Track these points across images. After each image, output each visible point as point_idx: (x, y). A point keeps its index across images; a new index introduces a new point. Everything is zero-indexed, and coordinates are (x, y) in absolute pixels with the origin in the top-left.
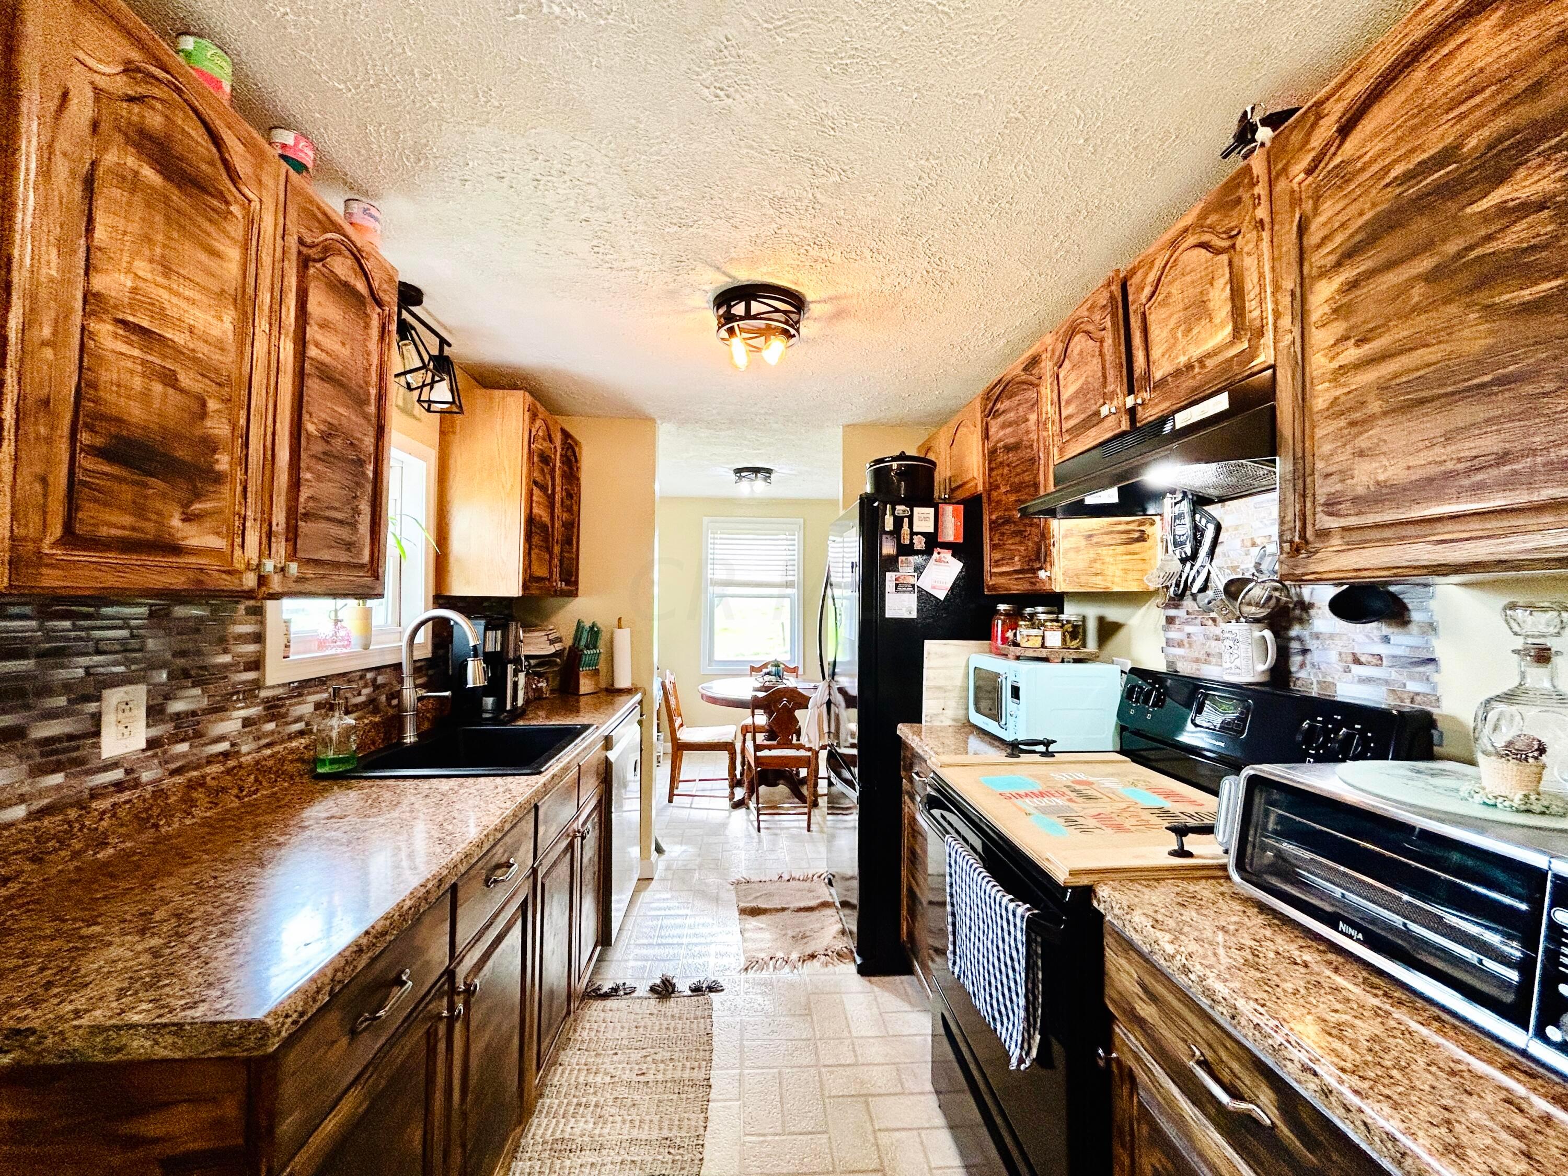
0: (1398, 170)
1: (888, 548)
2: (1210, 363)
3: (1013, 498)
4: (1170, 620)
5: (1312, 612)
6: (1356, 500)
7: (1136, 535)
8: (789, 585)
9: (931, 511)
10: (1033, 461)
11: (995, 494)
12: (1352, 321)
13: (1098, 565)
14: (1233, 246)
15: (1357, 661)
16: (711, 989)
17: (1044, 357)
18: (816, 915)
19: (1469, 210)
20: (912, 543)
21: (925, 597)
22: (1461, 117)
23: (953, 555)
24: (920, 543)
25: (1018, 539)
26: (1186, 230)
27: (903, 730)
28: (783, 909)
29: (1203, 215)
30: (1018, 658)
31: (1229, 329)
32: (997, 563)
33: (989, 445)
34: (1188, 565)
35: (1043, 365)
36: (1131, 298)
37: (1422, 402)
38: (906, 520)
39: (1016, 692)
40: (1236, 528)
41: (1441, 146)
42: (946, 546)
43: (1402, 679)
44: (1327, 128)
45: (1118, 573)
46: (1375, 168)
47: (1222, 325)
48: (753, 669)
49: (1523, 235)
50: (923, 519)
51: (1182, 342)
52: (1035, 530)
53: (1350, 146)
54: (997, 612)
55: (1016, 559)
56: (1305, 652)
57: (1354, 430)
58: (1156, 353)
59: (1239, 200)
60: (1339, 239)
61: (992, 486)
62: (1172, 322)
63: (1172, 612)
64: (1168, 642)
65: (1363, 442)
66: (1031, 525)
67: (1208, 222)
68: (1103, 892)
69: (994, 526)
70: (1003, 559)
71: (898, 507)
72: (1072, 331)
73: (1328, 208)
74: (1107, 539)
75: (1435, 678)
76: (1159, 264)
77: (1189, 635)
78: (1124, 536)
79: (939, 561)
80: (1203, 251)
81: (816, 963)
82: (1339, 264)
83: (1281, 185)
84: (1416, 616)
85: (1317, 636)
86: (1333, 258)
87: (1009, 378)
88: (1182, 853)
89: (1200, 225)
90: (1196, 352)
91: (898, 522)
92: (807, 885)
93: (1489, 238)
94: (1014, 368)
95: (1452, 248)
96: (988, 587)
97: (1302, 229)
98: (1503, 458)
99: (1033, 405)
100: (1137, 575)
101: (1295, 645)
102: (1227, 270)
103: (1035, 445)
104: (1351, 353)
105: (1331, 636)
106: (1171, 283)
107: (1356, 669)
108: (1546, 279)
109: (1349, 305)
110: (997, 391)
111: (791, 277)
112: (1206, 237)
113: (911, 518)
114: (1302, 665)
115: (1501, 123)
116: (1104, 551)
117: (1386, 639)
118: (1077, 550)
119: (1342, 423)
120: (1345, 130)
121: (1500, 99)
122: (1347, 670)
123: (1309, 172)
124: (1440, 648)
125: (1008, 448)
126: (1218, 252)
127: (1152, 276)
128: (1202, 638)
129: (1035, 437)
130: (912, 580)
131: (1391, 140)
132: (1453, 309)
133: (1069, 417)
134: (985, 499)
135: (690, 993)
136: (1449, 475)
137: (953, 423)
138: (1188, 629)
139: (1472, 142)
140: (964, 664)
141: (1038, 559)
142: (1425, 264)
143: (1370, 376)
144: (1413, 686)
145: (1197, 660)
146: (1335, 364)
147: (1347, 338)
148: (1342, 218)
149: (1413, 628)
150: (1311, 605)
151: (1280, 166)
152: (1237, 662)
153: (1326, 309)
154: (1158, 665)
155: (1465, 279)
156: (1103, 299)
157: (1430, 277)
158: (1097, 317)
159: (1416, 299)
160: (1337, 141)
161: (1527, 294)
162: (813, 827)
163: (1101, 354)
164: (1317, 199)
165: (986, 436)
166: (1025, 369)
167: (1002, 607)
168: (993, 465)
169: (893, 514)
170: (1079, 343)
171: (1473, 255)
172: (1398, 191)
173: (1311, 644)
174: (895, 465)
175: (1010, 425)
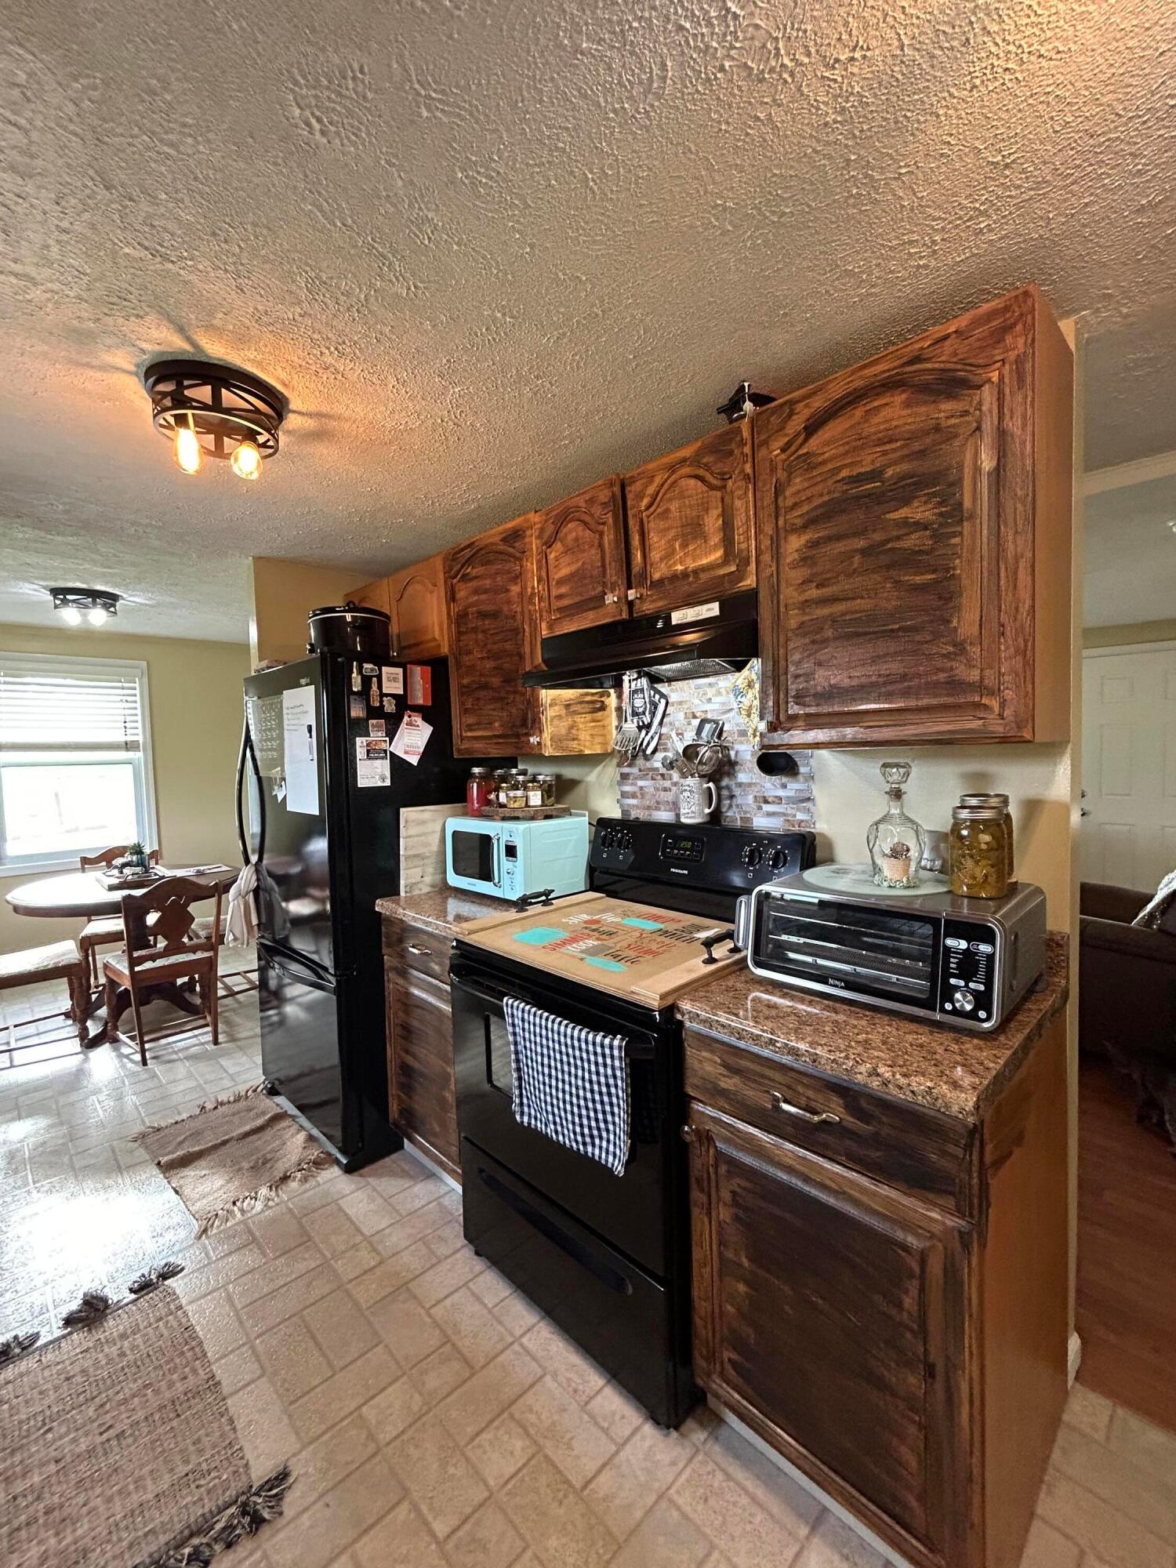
0: (844, 473)
1: (357, 711)
2: (704, 577)
3: (489, 664)
4: (624, 777)
5: (737, 768)
6: (815, 695)
7: (598, 705)
8: (128, 746)
9: (400, 671)
10: (517, 631)
11: (466, 659)
12: (815, 571)
13: (574, 732)
14: (724, 487)
15: (766, 802)
16: (164, 1276)
17: (528, 533)
18: (268, 1134)
19: (888, 516)
20: (382, 706)
21: (397, 763)
22: (885, 453)
23: (424, 719)
24: (390, 706)
25: (498, 705)
26: (684, 460)
27: (382, 906)
28: (224, 1143)
29: (699, 454)
30: (504, 819)
31: (719, 554)
32: (470, 728)
33: (455, 609)
34: (644, 732)
35: (527, 540)
36: (629, 503)
37: (858, 635)
38: (374, 679)
39: (511, 851)
40: (681, 703)
41: (872, 467)
42: (416, 709)
43: (794, 812)
44: (796, 424)
45: (588, 738)
46: (830, 466)
47: (715, 547)
48: (85, 861)
49: (918, 542)
50: (392, 681)
51: (680, 554)
52: (518, 698)
53: (814, 443)
54: (472, 775)
55: (497, 724)
56: (732, 797)
57: (816, 647)
58: (655, 555)
59: (731, 453)
60: (805, 508)
61: (459, 651)
62: (672, 533)
63: (626, 770)
64: (624, 795)
65: (820, 656)
66: (515, 692)
67: (705, 460)
68: (686, 1005)
69: (465, 691)
70: (478, 724)
71: (366, 666)
72: (564, 518)
73: (798, 482)
74: (578, 708)
75: (813, 809)
76: (658, 480)
77: (641, 788)
78: (591, 706)
79: (410, 724)
80: (700, 483)
81: (293, 1185)
82: (805, 527)
83: (763, 453)
84: (802, 770)
85: (740, 785)
86: (799, 522)
87: (482, 544)
88: (711, 960)
89: (695, 460)
90: (692, 565)
91: (366, 681)
92: (243, 1104)
93: (898, 538)
94: (493, 535)
95: (878, 537)
96: (459, 751)
97: (778, 492)
98: (904, 677)
99: (517, 577)
100: (599, 740)
101: (725, 793)
102: (720, 505)
103: (519, 617)
104: (813, 593)
105: (750, 785)
106: (670, 500)
107: (767, 808)
108: (927, 572)
109: (812, 557)
110: (467, 553)
111: (283, 375)
112: (701, 472)
113: (380, 677)
114: (730, 806)
115: (904, 467)
116: (578, 718)
117: (784, 786)
118: (560, 717)
119: (807, 641)
120: (810, 430)
121: (905, 452)
122: (760, 808)
123: (783, 450)
124: (816, 792)
125: (483, 615)
126: (712, 488)
127: (651, 490)
128: (652, 789)
129: (519, 609)
130: (384, 746)
131: (842, 450)
132: (877, 577)
133: (560, 597)
134: (451, 662)
135: (133, 1296)
136: (873, 685)
137: (404, 576)
138: (640, 783)
139: (890, 472)
140: (439, 828)
141: (524, 724)
142: (861, 543)
143: (826, 611)
144: (800, 816)
145: (649, 808)
146: (802, 598)
147: (811, 581)
148: (808, 493)
149: (801, 778)
150: (736, 763)
151: (763, 437)
152: (693, 809)
153: (796, 556)
154: (616, 814)
155: (884, 559)
156: (604, 496)
157: (863, 552)
158: (597, 511)
159: (856, 566)
160: (802, 437)
161: (918, 579)
162: (221, 1038)
163: (601, 546)
164: (790, 473)
165: (452, 597)
166: (504, 540)
167: (476, 770)
168: (463, 629)
169: (360, 672)
170: (572, 530)
171: (889, 546)
172: (845, 488)
173: (737, 792)
174: (349, 617)
175: (486, 592)
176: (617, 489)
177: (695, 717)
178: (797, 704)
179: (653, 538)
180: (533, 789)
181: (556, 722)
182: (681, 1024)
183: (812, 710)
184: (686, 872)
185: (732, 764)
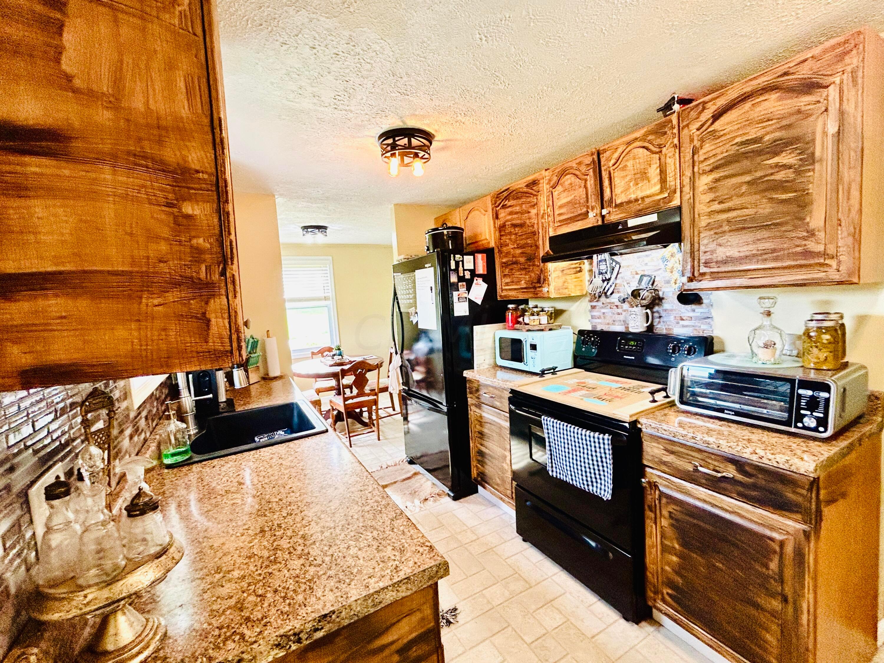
0: (738, 140)
2: (647, 201)
3: (519, 251)
4: (593, 307)
6: (717, 262)
7: (578, 269)
8: (326, 299)
9: (472, 257)
10: (534, 233)
11: (504, 249)
12: (717, 194)
13: (566, 284)
14: (661, 152)
15: (682, 319)
17: (541, 181)
18: (413, 480)
19: (765, 162)
20: (464, 275)
22: (764, 128)
23: (483, 281)
24: (468, 275)
25: (524, 272)
26: (636, 139)
27: (467, 374)
28: (395, 482)
29: (646, 135)
31: (658, 187)
33: (498, 223)
34: (606, 283)
35: (540, 185)
36: (602, 163)
37: (744, 228)
38: (461, 263)
39: (534, 347)
40: (628, 266)
41: (755, 136)
42: (479, 276)
43: (699, 325)
44: (707, 114)
45: (573, 287)
46: (728, 137)
47: (655, 185)
49: (784, 176)
50: (468, 262)
53: (717, 125)
55: (523, 282)
56: (660, 317)
57: (717, 236)
59: (665, 133)
60: (712, 161)
61: (501, 245)
62: (628, 178)
63: (594, 304)
64: (593, 317)
65: (720, 241)
67: (649, 138)
71: (456, 256)
72: (563, 173)
73: (707, 147)
74: (568, 271)
75: (712, 323)
76: (620, 150)
77: (604, 313)
78: (575, 270)
79: (477, 284)
80: (646, 150)
81: (430, 503)
82: (711, 171)
83: (685, 132)
84: (705, 301)
86: (708, 169)
87: (514, 189)
88: (654, 401)
89: (643, 138)
90: (640, 194)
91: (457, 263)
92: (398, 467)
93: (772, 174)
94: (520, 184)
95: (759, 174)
96: (501, 296)
97: (695, 152)
98: (774, 251)
99: (534, 205)
100: (579, 288)
102: (658, 161)
103: (536, 226)
104: (716, 206)
105: (672, 310)
106: (627, 161)
107: (682, 322)
108: (790, 192)
109: (715, 188)
110: (505, 194)
112: (646, 144)
113: (463, 261)
115: (778, 134)
116: (568, 277)
117: (694, 311)
118: (558, 277)
119: (712, 232)
120: (716, 117)
121: (778, 126)
122: (678, 323)
123: (698, 129)
124: (714, 313)
127: (616, 155)
128: (610, 314)
129: (536, 222)
130: (466, 295)
131: (736, 127)
132: (758, 197)
133: (560, 215)
134: (496, 251)
136: (754, 255)
138: (603, 311)
139: (767, 138)
142: (747, 178)
143: (724, 216)
144: (703, 327)
145: (608, 324)
146: (710, 210)
147: (715, 201)
148: (714, 152)
149: (703, 305)
150: (663, 298)
151: (685, 123)
152: (637, 324)
153: (706, 187)
155: (762, 187)
156: (588, 160)
157: (748, 183)
159: (743, 191)
160: (710, 121)
161: (784, 196)
164: (702, 141)
166: (527, 186)
167: (510, 306)
168: (503, 233)
170: (568, 179)
171: (766, 179)
172: (737, 148)
173: (663, 314)
175: (517, 213)
176: (595, 157)
177: (637, 274)
178: (705, 267)
179: (617, 181)
180: (543, 315)
181: (556, 280)
182: (640, 430)
183: (715, 270)
184: (633, 358)
185: (661, 299)
